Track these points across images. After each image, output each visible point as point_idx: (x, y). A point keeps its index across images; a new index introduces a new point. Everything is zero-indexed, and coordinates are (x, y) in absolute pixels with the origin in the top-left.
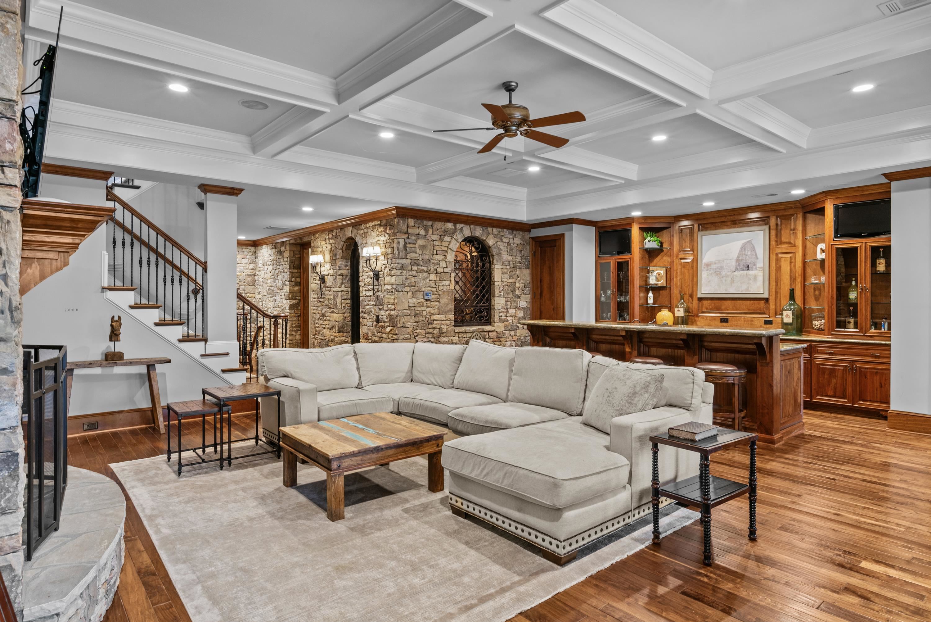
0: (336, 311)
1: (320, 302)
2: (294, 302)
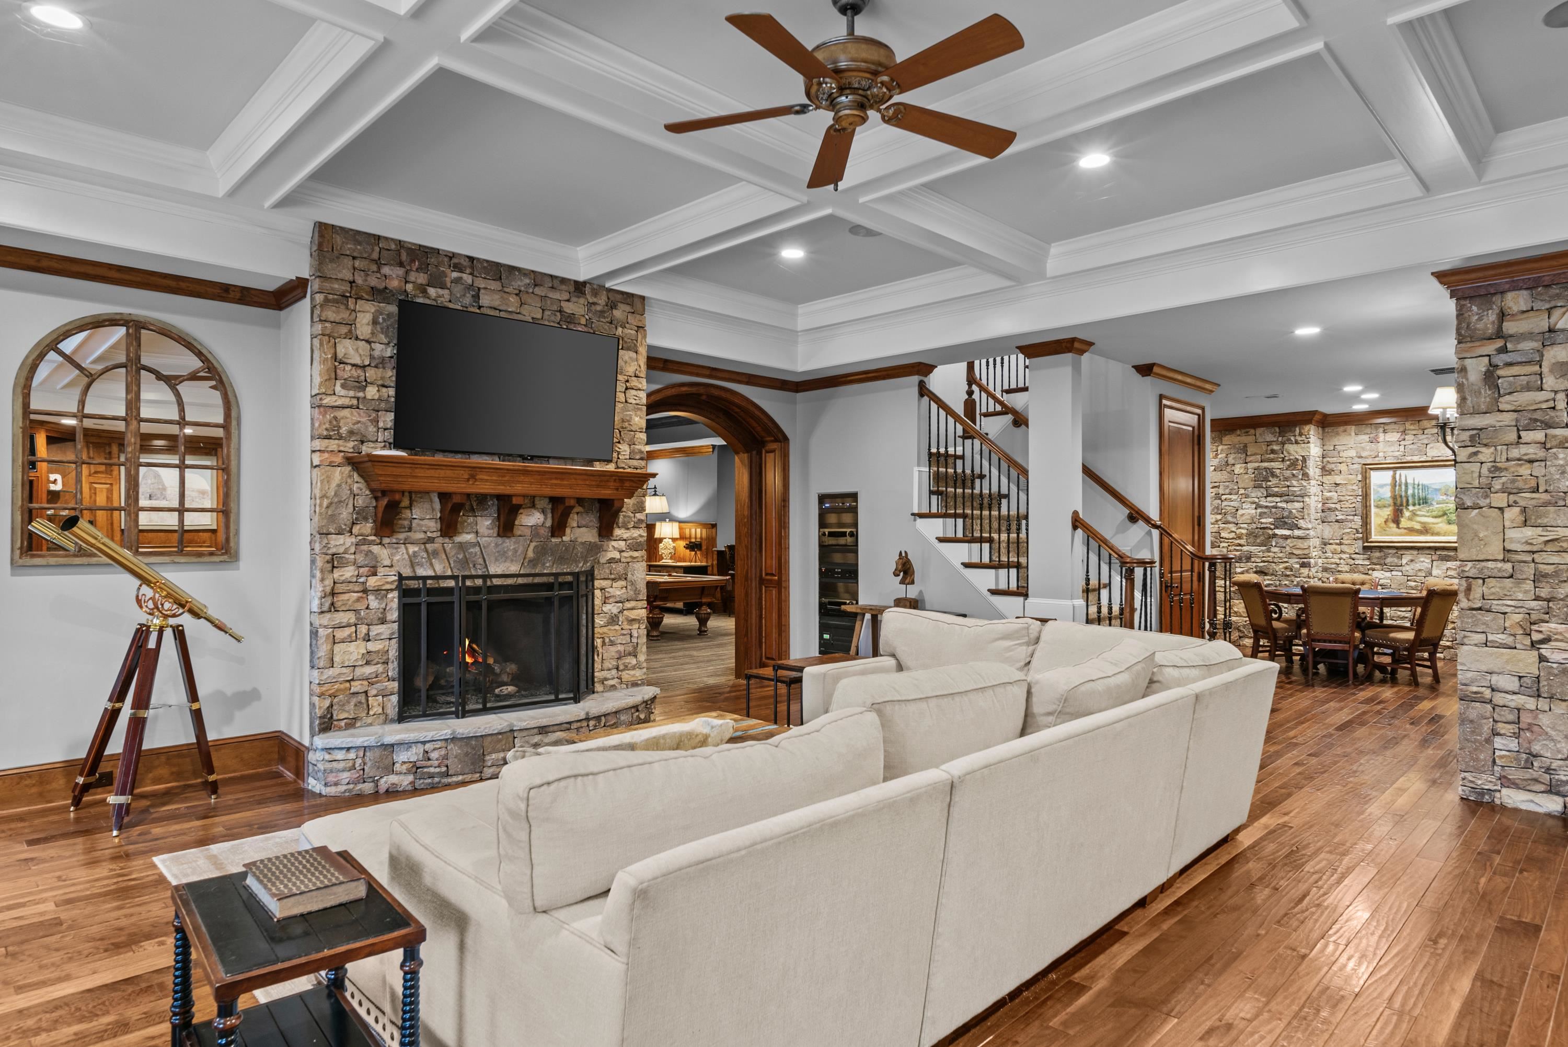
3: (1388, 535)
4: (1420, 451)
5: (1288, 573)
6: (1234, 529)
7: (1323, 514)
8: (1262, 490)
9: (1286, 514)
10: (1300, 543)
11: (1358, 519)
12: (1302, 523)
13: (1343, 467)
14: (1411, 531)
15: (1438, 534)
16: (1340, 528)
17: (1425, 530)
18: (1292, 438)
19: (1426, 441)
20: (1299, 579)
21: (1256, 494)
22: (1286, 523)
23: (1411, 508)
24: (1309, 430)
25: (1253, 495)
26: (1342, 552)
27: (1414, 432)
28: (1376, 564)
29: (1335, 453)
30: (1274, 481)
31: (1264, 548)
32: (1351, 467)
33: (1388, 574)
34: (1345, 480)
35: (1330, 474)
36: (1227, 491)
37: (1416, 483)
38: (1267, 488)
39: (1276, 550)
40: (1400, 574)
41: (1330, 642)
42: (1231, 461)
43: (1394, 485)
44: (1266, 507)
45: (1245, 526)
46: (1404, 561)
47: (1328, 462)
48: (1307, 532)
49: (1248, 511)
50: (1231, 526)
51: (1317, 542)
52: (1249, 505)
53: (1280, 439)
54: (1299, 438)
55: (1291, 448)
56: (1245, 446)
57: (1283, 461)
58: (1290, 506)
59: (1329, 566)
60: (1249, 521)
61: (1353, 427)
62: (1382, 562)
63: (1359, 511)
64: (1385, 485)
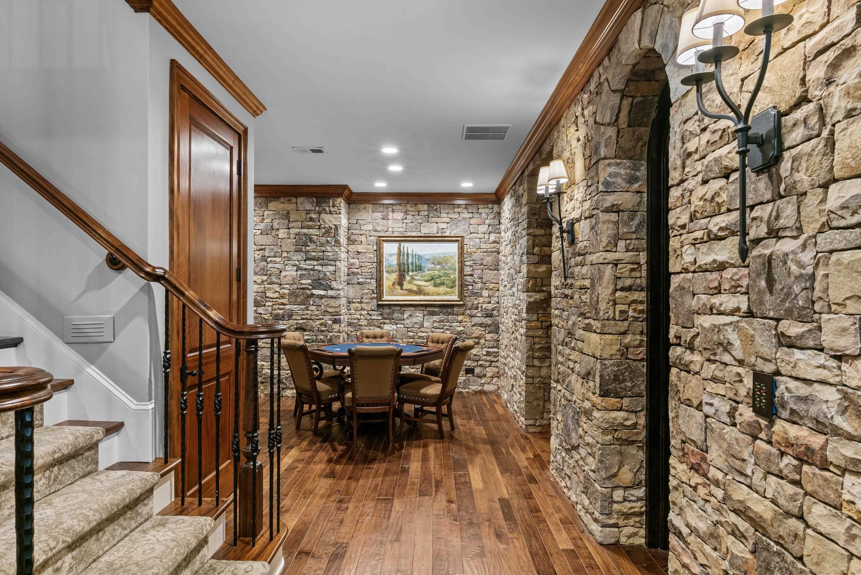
0: (596, 325)
1: (566, 296)
2: (538, 296)
3: (394, 295)
4: (417, 228)
5: (323, 329)
6: (278, 289)
7: (348, 278)
8: (302, 254)
9: (321, 276)
10: (332, 302)
11: (373, 282)
12: (334, 284)
13: (363, 238)
14: (411, 292)
15: (428, 294)
16: (360, 289)
17: (420, 291)
18: (327, 209)
19: (420, 221)
20: (331, 334)
21: (297, 257)
22: (321, 284)
23: (411, 273)
24: (340, 203)
25: (295, 258)
26: (362, 309)
27: (413, 213)
28: (386, 319)
29: (358, 226)
30: (312, 246)
31: (303, 307)
32: (369, 238)
33: (394, 327)
34: (364, 249)
35: (353, 244)
36: (272, 254)
37: (414, 253)
38: (306, 252)
39: (313, 308)
40: (403, 326)
41: (373, 405)
42: (276, 226)
43: (399, 254)
44: (306, 269)
45: (288, 286)
46: (406, 316)
47: (352, 233)
48: (339, 292)
49: (290, 273)
50: (275, 286)
51: (343, 301)
52: (290, 268)
53: (317, 208)
54: (332, 209)
55: (326, 217)
56: (288, 213)
57: (319, 228)
58: (325, 269)
59: (352, 321)
60: (291, 282)
61: (371, 206)
62: (391, 317)
63: (374, 276)
64: (393, 254)
